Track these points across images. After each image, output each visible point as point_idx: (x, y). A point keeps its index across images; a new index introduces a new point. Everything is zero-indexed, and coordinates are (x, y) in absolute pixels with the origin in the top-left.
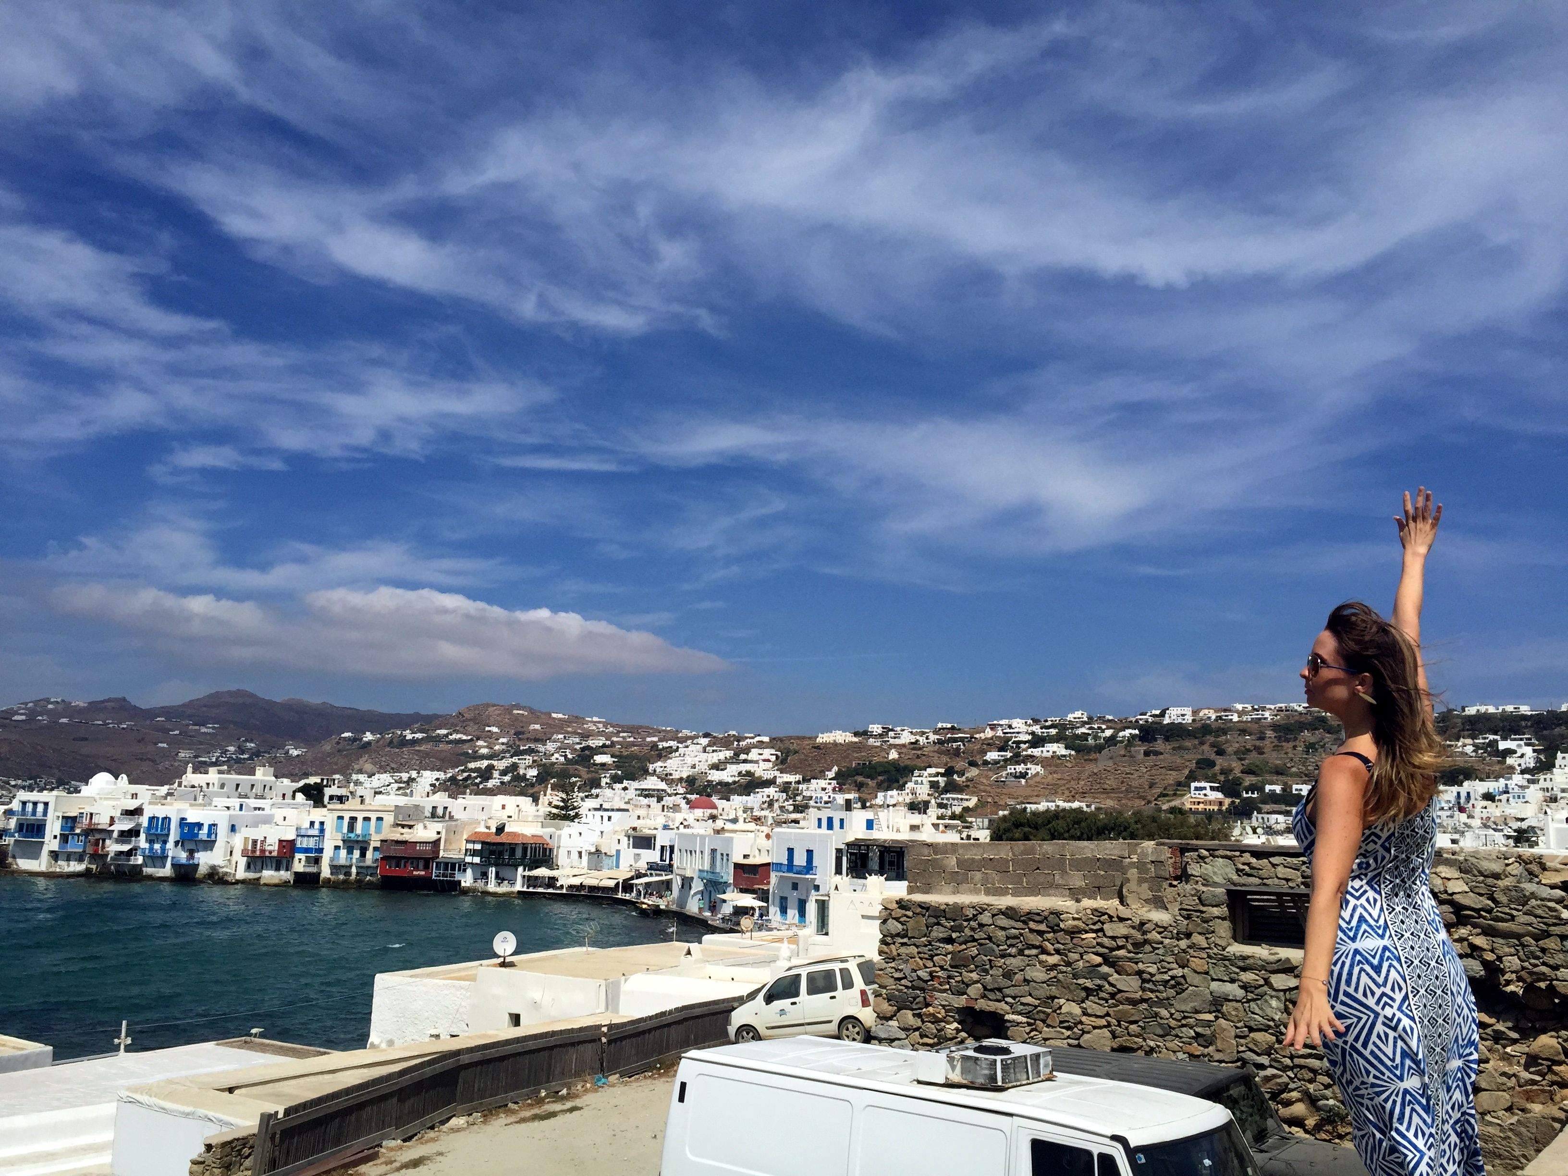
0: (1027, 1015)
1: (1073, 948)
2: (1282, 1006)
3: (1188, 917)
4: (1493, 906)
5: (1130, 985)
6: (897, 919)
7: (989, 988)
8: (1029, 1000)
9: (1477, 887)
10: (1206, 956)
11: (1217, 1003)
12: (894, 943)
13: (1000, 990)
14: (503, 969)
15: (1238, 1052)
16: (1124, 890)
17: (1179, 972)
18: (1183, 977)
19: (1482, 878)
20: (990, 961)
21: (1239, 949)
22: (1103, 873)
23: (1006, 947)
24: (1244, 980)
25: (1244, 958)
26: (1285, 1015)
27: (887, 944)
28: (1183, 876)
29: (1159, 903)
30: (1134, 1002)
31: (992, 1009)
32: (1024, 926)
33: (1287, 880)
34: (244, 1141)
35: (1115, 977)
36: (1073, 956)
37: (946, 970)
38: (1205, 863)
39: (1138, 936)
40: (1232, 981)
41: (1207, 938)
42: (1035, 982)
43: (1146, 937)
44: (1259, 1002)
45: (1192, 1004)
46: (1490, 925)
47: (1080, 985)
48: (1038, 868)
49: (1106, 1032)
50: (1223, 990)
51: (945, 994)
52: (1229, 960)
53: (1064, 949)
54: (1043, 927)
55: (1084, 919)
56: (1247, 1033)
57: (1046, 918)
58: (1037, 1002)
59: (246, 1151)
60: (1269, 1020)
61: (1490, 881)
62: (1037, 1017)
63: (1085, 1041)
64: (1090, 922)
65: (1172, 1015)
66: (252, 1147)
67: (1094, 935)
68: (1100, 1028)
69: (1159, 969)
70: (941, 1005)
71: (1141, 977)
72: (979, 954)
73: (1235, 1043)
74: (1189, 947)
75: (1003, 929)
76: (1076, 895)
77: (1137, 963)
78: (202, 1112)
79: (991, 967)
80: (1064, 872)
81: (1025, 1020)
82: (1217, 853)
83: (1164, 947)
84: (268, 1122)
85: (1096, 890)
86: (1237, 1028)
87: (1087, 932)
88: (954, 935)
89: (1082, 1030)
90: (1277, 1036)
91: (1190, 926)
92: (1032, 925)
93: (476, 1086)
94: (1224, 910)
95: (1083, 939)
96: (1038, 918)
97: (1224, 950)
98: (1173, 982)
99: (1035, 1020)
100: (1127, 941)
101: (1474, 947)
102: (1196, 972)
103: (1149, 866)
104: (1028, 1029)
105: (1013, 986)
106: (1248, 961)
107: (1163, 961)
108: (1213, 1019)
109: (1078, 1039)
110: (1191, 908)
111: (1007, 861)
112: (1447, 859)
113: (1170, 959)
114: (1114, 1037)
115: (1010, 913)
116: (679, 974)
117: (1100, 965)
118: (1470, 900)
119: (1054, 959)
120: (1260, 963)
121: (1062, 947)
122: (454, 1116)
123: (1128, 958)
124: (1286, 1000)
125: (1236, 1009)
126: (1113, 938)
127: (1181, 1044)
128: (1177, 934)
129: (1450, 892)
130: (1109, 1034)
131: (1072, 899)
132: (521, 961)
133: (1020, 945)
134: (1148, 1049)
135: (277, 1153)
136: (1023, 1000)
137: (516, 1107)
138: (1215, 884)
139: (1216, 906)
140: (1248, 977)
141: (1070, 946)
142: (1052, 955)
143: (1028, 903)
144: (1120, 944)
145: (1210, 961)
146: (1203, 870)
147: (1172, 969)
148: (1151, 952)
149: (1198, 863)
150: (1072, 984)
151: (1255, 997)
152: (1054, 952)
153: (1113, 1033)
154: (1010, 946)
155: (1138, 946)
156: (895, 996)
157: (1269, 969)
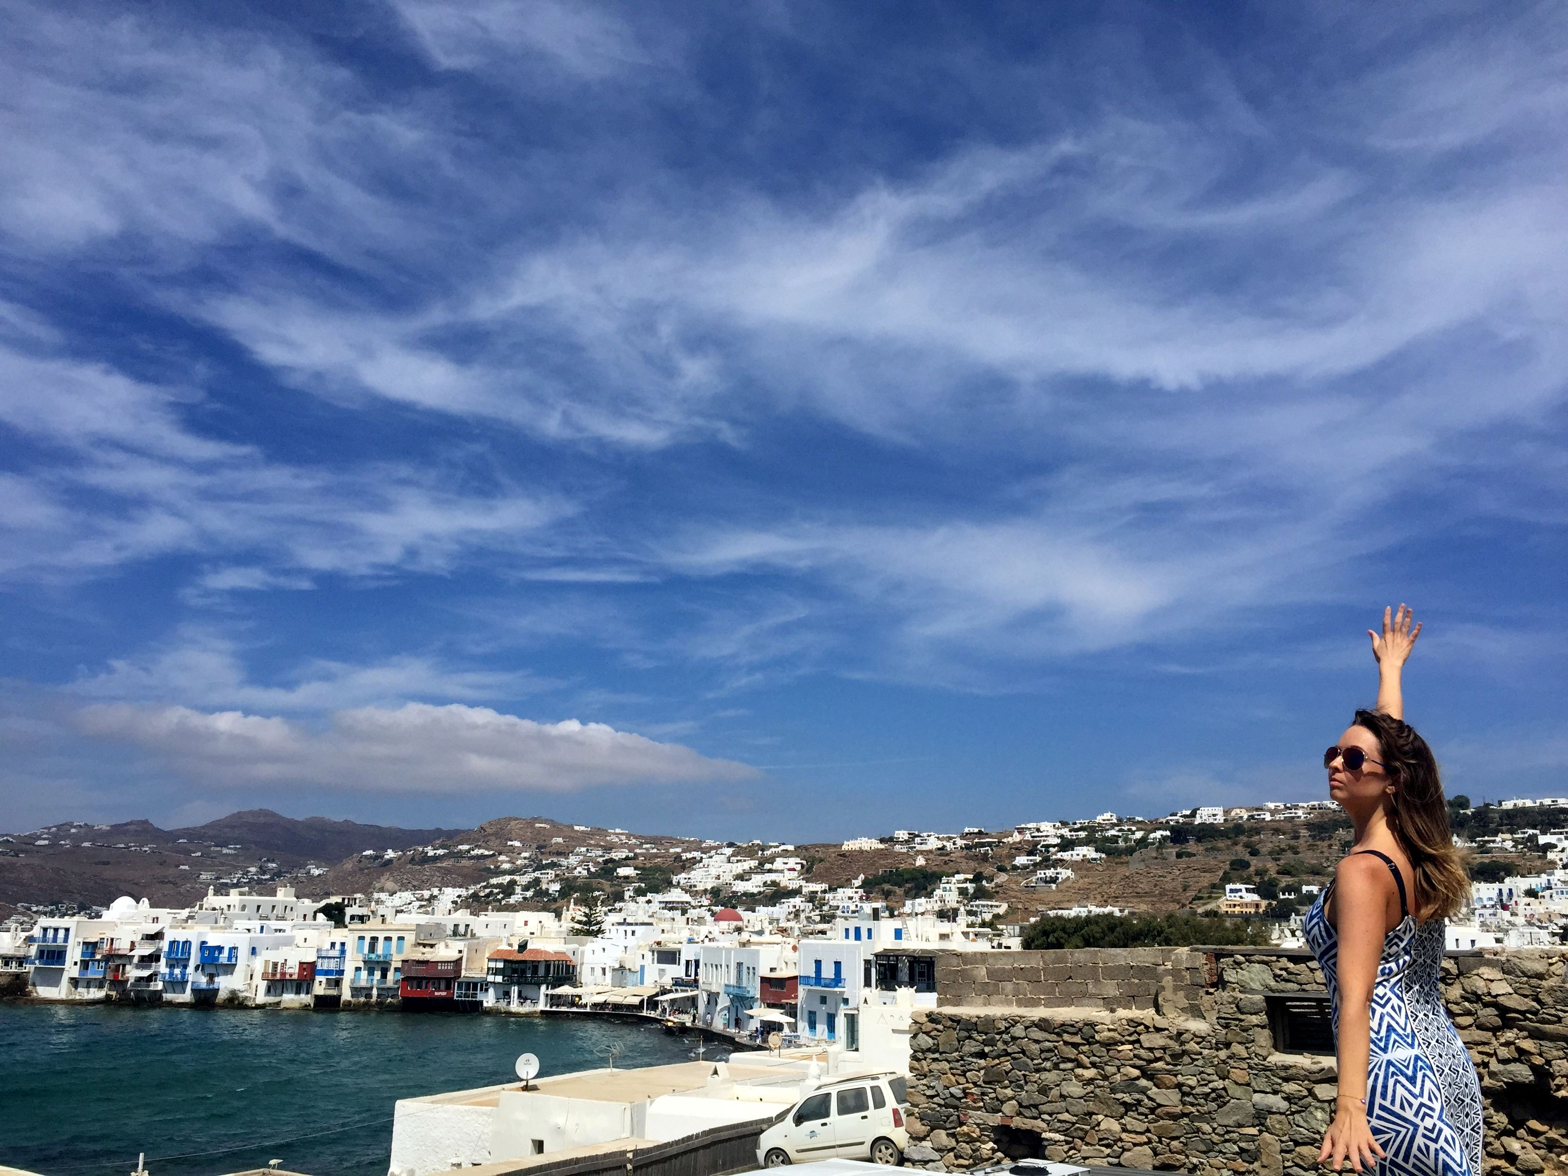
0: (1065, 1133)
1: (1109, 1061)
2: (1327, 1118)
3: (1227, 1026)
4: (1539, 1008)
5: (1169, 1098)
6: (927, 1033)
7: (1024, 1104)
8: (1066, 1116)
9: (1521, 988)
10: (1246, 1067)
11: (1260, 1116)
12: (925, 1059)
13: (1036, 1106)
14: (526, 1093)
15: (1285, 1168)
16: (1160, 999)
17: (1219, 1084)
18: (1224, 1089)
19: (1525, 979)
20: (1025, 1076)
21: (1281, 1059)
22: (1137, 981)
23: (1040, 1061)
24: (1288, 1091)
25: (1286, 1068)
27: (918, 1060)
28: (1220, 983)
29: (1196, 1012)
30: (1175, 1117)
31: (1028, 1127)
32: (1059, 1039)
35: (1154, 1091)
36: (1110, 1070)
37: (980, 1086)
38: (1241, 969)
39: (1176, 1046)
40: (1275, 1092)
41: (1247, 1048)
42: (1072, 1097)
43: (1184, 1048)
44: (1303, 1114)
45: (1235, 1118)
46: (1536, 1027)
47: (1118, 1100)
48: (1070, 978)
49: (1147, 1149)
50: (1266, 1102)
51: (979, 1112)
52: (1270, 1070)
53: (1101, 1062)
54: (1077, 1039)
55: (1119, 1030)
56: (1292, 1147)
57: (1080, 1030)
58: (1074, 1119)
60: (1314, 1133)
61: (1534, 982)
62: (1075, 1134)
63: (1125, 1159)
64: (1126, 1033)
65: (1214, 1129)
67: (1131, 1047)
68: (1141, 1145)
69: (1198, 1081)
70: (975, 1124)
71: (1180, 1090)
72: (1013, 1069)
73: (1280, 1157)
74: (1229, 1057)
75: (1037, 1042)
76: (1110, 1004)
77: (1176, 1076)
79: (1026, 1083)
80: (1097, 981)
81: (1062, 1138)
82: (1253, 958)
83: (1203, 1058)
85: (1130, 999)
86: (1282, 1142)
87: (1123, 1044)
88: (987, 1049)
89: (1122, 1147)
91: (1229, 1035)
92: (1066, 1037)
94: (1262, 1018)
95: (1119, 1051)
96: (1072, 1030)
97: (1265, 1059)
98: (1213, 1095)
99: (1073, 1138)
100: (1165, 1053)
101: (1521, 1051)
102: (1237, 1083)
103: (1184, 973)
104: (1066, 1148)
105: (1049, 1102)
106: (1290, 1072)
107: (1203, 1072)
108: (1257, 1133)
109: (1118, 1157)
110: (1229, 1016)
111: (1038, 970)
112: (1488, 960)
113: (1210, 1070)
114: (1156, 1154)
115: (1043, 1025)
116: (706, 1095)
117: (1137, 1078)
118: (1514, 1002)
119: (1090, 1073)
120: (1302, 1072)
121: (1098, 1060)
123: (1166, 1070)
125: (1280, 1122)
126: (1151, 1049)
127: (1225, 1161)
128: (1216, 1044)
129: (1494, 994)
130: (1150, 1152)
131: (1107, 1010)
132: (545, 1084)
133: (1054, 1058)
134: (1191, 1166)
136: (1061, 1117)
138: (1253, 991)
139: (1255, 1014)
140: (1291, 1087)
141: (1107, 1058)
142: (1089, 1068)
143: (1061, 1014)
144: (1158, 1055)
145: (1251, 1071)
146: (1239, 976)
147: (1213, 1081)
148: (1189, 1064)
149: (1234, 969)
150: (1110, 1098)
151: (1300, 1109)
152: (1089, 1066)
153: (1154, 1150)
154: (1045, 1060)
155: (1176, 1057)
156: (928, 1115)
157: (1312, 1079)
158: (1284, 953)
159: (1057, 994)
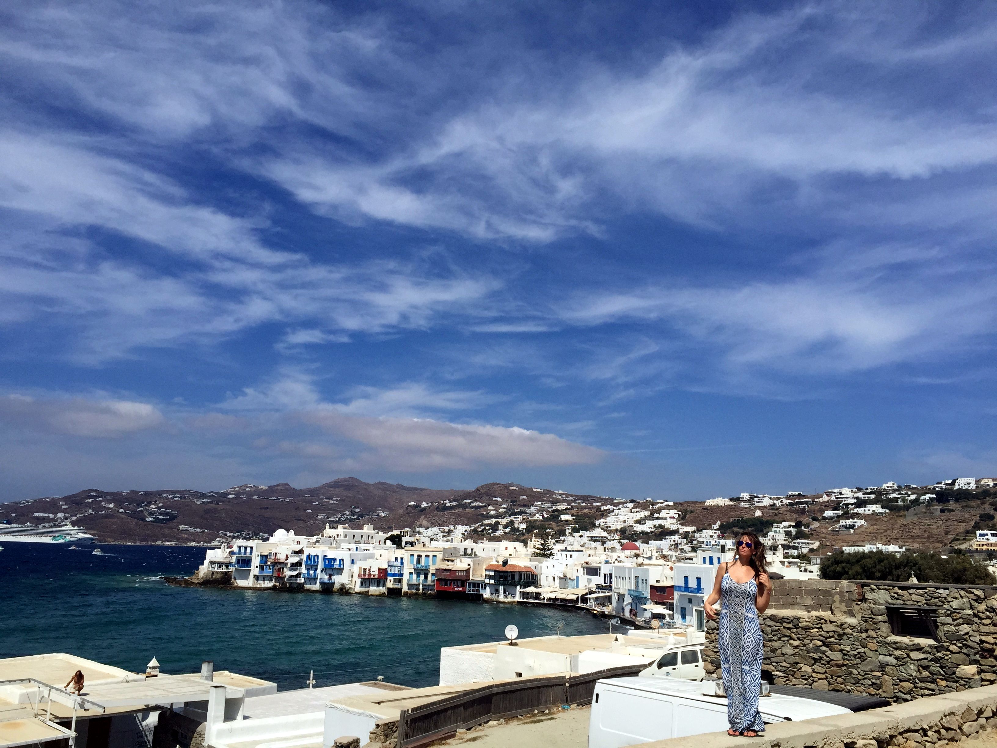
0: (784, 672)
1: (806, 637)
2: (916, 668)
3: (866, 621)
5: (837, 657)
6: (714, 620)
8: (784, 664)
10: (876, 642)
11: (883, 667)
12: (713, 633)
13: (769, 659)
14: (511, 647)
15: (894, 693)
16: (833, 607)
17: (862, 650)
18: (864, 652)
21: (894, 638)
22: (822, 597)
23: (771, 636)
24: (896, 655)
25: (896, 643)
26: (918, 673)
27: (709, 634)
28: (863, 599)
29: (851, 613)
30: (840, 666)
32: (781, 625)
33: (918, 602)
34: (393, 724)
35: (829, 653)
36: (807, 641)
38: (874, 592)
39: (840, 631)
40: (890, 655)
41: (876, 632)
42: (787, 655)
43: (844, 631)
44: (904, 666)
45: (870, 667)
47: (811, 656)
48: (788, 594)
49: (825, 682)
50: (885, 660)
52: (888, 644)
53: (802, 638)
54: (790, 626)
55: (812, 621)
56: (899, 683)
57: (792, 621)
58: (789, 665)
59: (394, 729)
60: (910, 676)
62: (789, 673)
63: (814, 686)
64: (815, 623)
65: (859, 673)
66: (397, 727)
67: (817, 630)
68: (822, 679)
69: (851, 649)
71: (842, 652)
73: (892, 688)
74: (867, 637)
75: (770, 626)
76: (808, 609)
77: (840, 645)
78: (368, 712)
80: (802, 597)
81: (783, 675)
82: (881, 587)
83: (854, 637)
84: (404, 715)
85: (818, 606)
86: (893, 680)
87: (813, 629)
89: (813, 680)
90: (914, 685)
91: (867, 626)
92: (785, 624)
93: (501, 705)
94: (885, 618)
95: (811, 632)
96: (787, 621)
97: (885, 638)
98: (859, 655)
99: (788, 675)
102: (871, 650)
103: (845, 594)
104: (785, 679)
105: (776, 657)
106: (898, 645)
107: (853, 644)
108: (881, 675)
109: (811, 685)
110: (867, 616)
113: (857, 643)
114: (830, 684)
117: (821, 646)
119: (796, 643)
120: (905, 645)
121: (801, 636)
122: (491, 720)
123: (835, 642)
124: (919, 665)
125: (892, 670)
126: (827, 632)
127: (864, 688)
128: (860, 630)
130: (827, 683)
131: (806, 611)
132: (521, 643)
133: (779, 635)
134: (847, 691)
135: (409, 731)
136: (782, 664)
137: (522, 718)
138: (880, 604)
139: (881, 615)
140: (898, 653)
141: (805, 636)
142: (796, 640)
143: (782, 613)
144: (831, 635)
145: (878, 644)
146: (873, 596)
147: (858, 649)
148: (847, 640)
149: (871, 592)
150: (807, 656)
151: (902, 664)
152: (796, 639)
153: (829, 682)
154: (774, 635)
155: (840, 636)
156: (715, 661)
157: (909, 649)
158: (896, 585)
159: (781, 603)
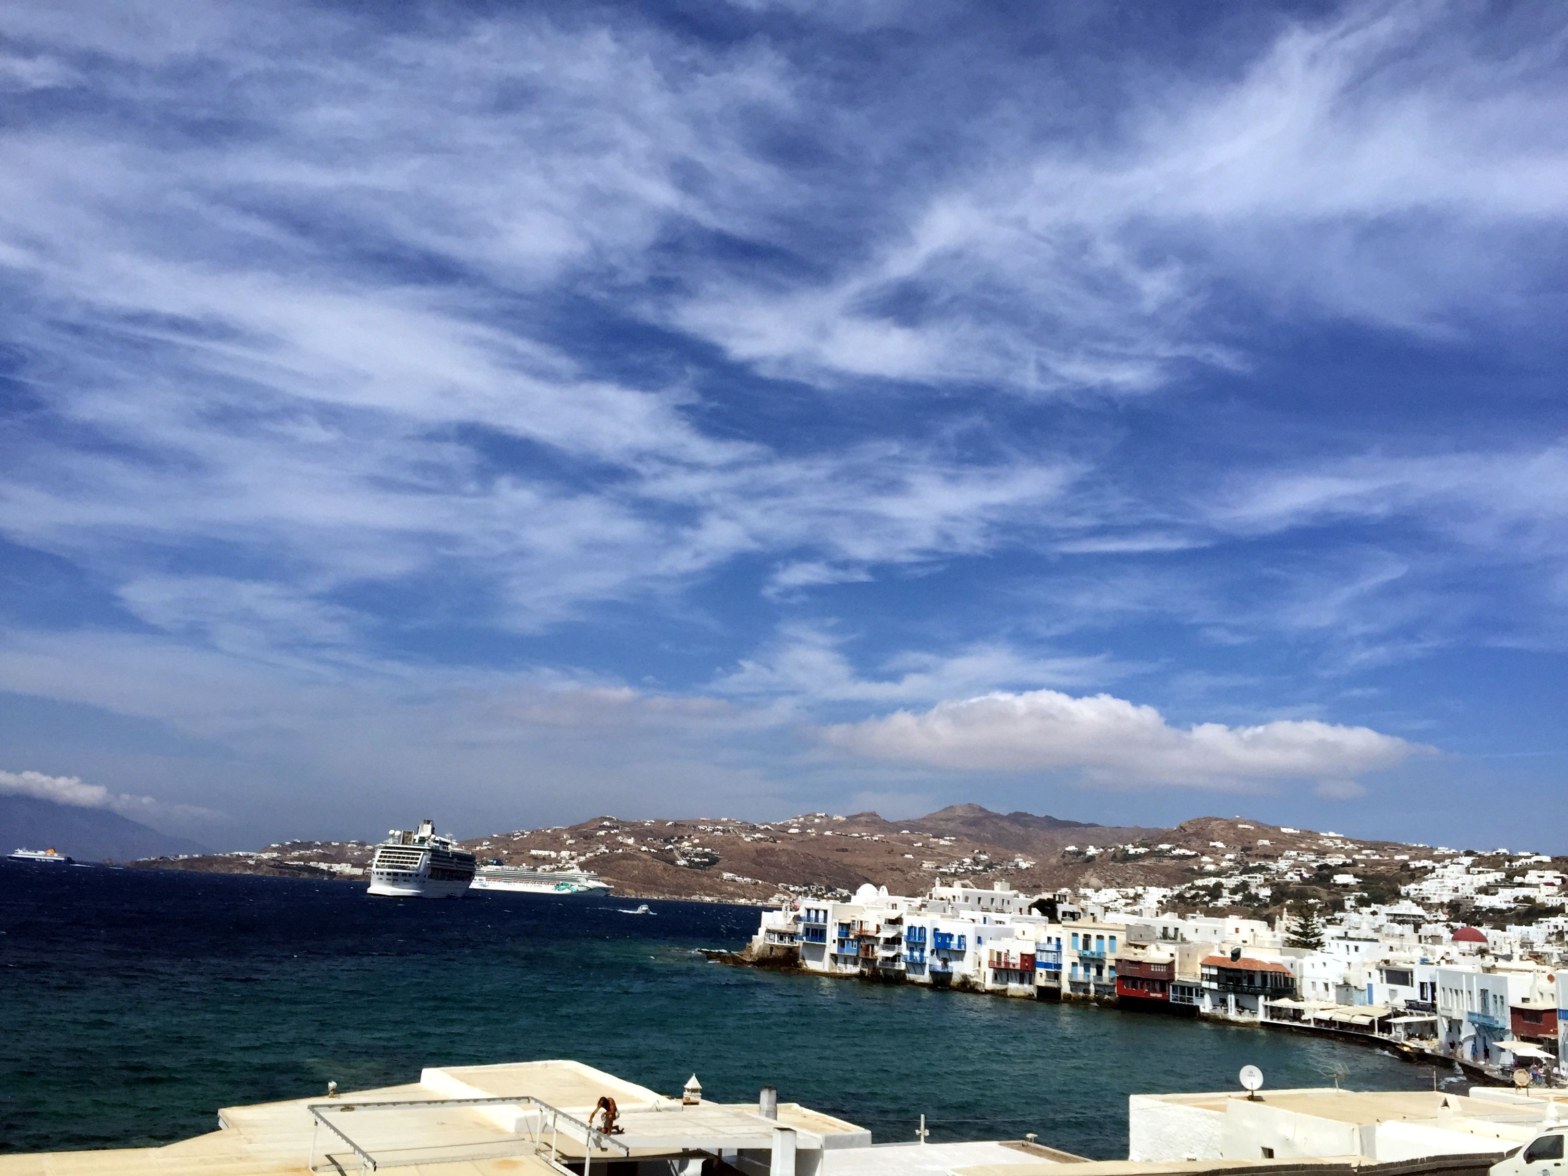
14: (1251, 1103)
116: (1437, 1125)
132: (1270, 1097)
